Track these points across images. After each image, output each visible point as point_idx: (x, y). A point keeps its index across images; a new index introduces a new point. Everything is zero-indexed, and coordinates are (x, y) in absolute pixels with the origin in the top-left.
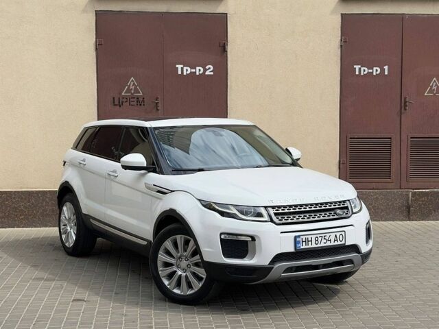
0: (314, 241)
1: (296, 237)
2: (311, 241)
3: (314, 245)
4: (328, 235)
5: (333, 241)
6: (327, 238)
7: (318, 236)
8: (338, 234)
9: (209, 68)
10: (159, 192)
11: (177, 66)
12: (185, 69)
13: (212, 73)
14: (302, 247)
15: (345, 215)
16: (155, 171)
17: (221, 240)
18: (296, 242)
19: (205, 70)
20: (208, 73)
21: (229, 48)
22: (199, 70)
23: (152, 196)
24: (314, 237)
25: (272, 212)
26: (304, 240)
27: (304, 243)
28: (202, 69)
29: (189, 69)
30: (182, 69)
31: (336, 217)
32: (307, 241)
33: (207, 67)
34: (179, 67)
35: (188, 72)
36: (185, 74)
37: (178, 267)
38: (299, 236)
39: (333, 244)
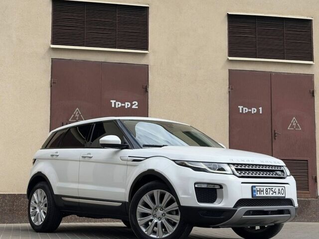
0: (265, 191)
1: (252, 187)
2: (263, 191)
3: (265, 195)
4: (274, 188)
5: (277, 193)
6: (273, 190)
7: (268, 187)
8: (280, 188)
9: (135, 104)
10: (134, 160)
11: (111, 101)
12: (117, 103)
13: (137, 107)
14: (257, 195)
15: (282, 176)
16: (127, 148)
17: (195, 188)
18: (253, 191)
19: (132, 105)
20: (134, 107)
21: (150, 90)
22: (127, 105)
23: (127, 165)
24: (265, 188)
25: (233, 168)
26: (258, 190)
27: (258, 192)
28: (129, 104)
29: (120, 103)
30: (115, 103)
31: (277, 176)
32: (261, 191)
33: (133, 103)
34: (113, 102)
35: (119, 106)
36: (117, 107)
37: (154, 216)
38: (255, 186)
39: (277, 195)
